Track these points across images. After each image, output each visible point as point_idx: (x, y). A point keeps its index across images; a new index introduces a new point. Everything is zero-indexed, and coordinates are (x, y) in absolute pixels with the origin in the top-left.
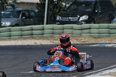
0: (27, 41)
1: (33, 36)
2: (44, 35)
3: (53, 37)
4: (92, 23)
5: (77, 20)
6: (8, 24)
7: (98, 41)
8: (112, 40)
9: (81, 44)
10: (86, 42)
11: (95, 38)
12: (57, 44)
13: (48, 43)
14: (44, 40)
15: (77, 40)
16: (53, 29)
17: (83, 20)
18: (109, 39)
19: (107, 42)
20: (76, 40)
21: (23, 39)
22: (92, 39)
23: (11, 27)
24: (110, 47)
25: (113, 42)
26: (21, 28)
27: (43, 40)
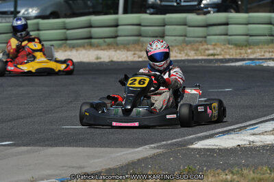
0: (78, 52)
1: (93, 40)
2: (119, 38)
3: (141, 44)
4: (232, 11)
5: (195, 3)
6: (33, 12)
7: (246, 53)
9: (205, 60)
10: (218, 55)
11: (239, 46)
13: (127, 57)
14: (118, 51)
15: (197, 50)
16: (139, 25)
17: (210, 3)
18: (271, 50)
19: (268, 55)
20: (194, 50)
21: (70, 47)
22: (231, 48)
23: (41, 21)
24: (273, 67)
26: (64, 23)
27: (116, 51)
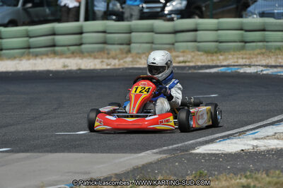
0: (44, 60)
1: (57, 48)
2: (83, 46)
3: (106, 52)
4: (196, 17)
5: (159, 10)
7: (218, 60)
8: (252, 58)
9: (178, 68)
10: (189, 62)
12: (117, 67)
13: (95, 65)
14: (85, 60)
16: (104, 32)
17: (174, 9)
18: (245, 56)
19: (241, 62)
21: (33, 56)
22: (201, 55)
23: (2, 29)
24: (251, 73)
25: (254, 61)
26: (27, 31)
27: (82, 59)
